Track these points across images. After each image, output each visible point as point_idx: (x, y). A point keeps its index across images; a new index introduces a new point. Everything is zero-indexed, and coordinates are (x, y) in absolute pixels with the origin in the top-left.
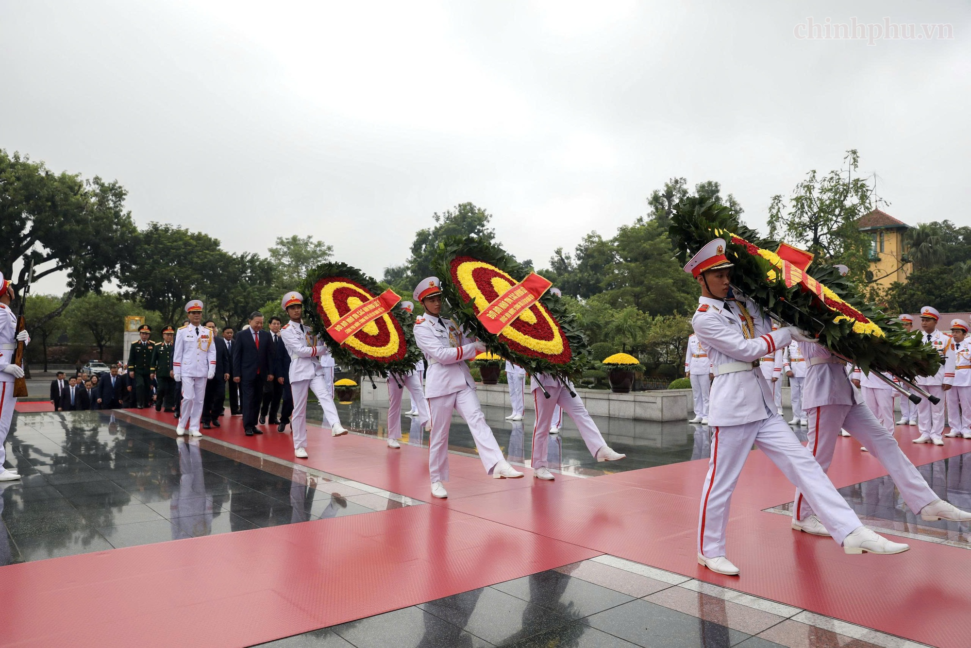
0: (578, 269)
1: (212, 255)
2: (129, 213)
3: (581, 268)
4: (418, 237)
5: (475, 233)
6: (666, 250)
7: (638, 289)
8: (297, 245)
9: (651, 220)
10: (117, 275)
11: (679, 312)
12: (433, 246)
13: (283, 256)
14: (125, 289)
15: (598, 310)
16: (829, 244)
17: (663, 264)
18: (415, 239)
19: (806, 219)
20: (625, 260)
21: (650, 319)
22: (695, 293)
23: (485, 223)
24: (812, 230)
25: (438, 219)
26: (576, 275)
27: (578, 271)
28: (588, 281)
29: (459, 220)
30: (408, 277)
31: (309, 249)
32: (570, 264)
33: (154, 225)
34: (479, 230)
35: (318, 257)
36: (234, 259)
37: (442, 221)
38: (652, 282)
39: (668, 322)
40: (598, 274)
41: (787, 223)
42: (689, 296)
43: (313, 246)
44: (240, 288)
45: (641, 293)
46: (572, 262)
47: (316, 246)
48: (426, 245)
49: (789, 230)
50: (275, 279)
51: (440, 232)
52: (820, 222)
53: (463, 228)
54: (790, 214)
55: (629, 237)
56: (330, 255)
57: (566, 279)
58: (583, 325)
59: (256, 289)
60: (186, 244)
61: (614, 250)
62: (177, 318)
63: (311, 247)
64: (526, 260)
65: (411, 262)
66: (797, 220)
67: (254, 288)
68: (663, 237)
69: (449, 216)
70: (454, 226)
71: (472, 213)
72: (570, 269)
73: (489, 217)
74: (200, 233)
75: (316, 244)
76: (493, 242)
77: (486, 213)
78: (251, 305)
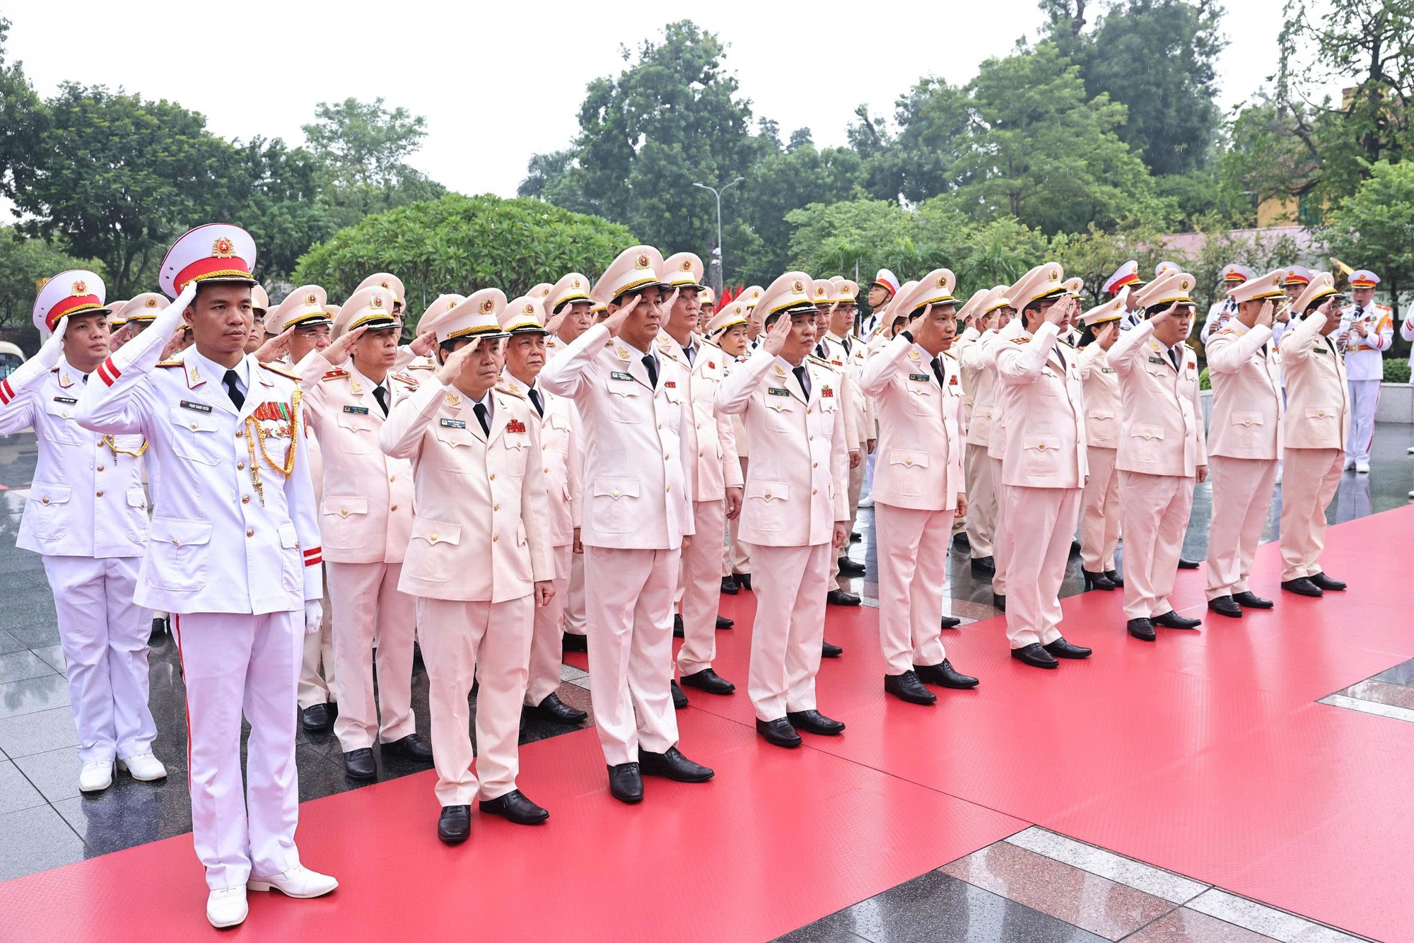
0: (901, 143)
1: (192, 146)
2: (19, 64)
3: (908, 141)
4: (589, 94)
5: (701, 81)
6: (1073, 101)
7: (1018, 182)
8: (358, 115)
9: (1044, 42)
10: (10, 190)
11: (1099, 226)
12: (620, 109)
13: (330, 139)
14: (28, 216)
15: (942, 227)
16: (1402, 75)
17: (1068, 129)
18: (584, 96)
19: (1355, 28)
20: (994, 124)
21: (1042, 241)
22: (1129, 185)
23: (718, 59)
24: (1368, 48)
25: (626, 57)
26: (896, 156)
27: (900, 147)
28: (920, 166)
29: (668, 55)
30: (573, 171)
31: (380, 124)
32: (884, 135)
33: (71, 88)
34: (707, 74)
35: (399, 139)
36: (238, 152)
37: (635, 60)
38: (1045, 167)
39: (1078, 246)
40: (939, 152)
41: (1318, 37)
42: (1117, 191)
43: (387, 118)
44: (255, 209)
45: (1026, 187)
46: (887, 130)
47: (393, 117)
48: (607, 107)
49: (1323, 49)
50: (319, 186)
51: (633, 82)
52: (1386, 31)
53: (676, 71)
54: (1324, 17)
55: (1000, 79)
56: (420, 134)
57: (876, 164)
58: (916, 260)
59: (285, 210)
60: (139, 124)
61: (971, 105)
62: (135, 269)
63: (383, 121)
64: (799, 129)
65: (579, 143)
66: (1339, 31)
67: (282, 207)
68: (1068, 76)
69: (647, 48)
70: (660, 68)
71: (693, 40)
72: (883, 143)
73: (725, 47)
74: (163, 102)
75: (394, 112)
76: (734, 97)
77: (719, 42)
78: (278, 241)
